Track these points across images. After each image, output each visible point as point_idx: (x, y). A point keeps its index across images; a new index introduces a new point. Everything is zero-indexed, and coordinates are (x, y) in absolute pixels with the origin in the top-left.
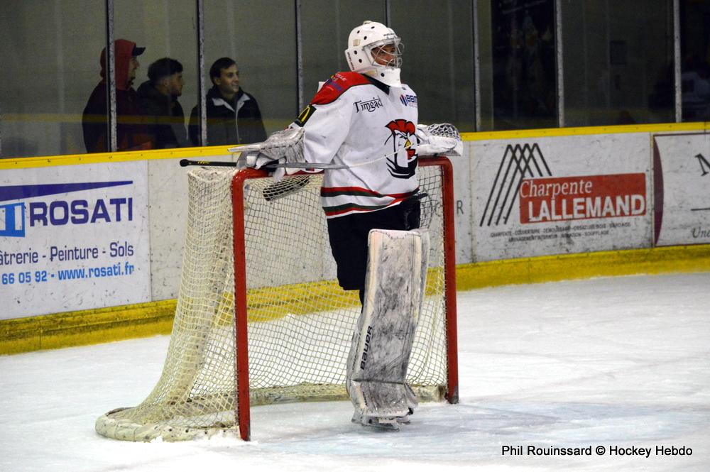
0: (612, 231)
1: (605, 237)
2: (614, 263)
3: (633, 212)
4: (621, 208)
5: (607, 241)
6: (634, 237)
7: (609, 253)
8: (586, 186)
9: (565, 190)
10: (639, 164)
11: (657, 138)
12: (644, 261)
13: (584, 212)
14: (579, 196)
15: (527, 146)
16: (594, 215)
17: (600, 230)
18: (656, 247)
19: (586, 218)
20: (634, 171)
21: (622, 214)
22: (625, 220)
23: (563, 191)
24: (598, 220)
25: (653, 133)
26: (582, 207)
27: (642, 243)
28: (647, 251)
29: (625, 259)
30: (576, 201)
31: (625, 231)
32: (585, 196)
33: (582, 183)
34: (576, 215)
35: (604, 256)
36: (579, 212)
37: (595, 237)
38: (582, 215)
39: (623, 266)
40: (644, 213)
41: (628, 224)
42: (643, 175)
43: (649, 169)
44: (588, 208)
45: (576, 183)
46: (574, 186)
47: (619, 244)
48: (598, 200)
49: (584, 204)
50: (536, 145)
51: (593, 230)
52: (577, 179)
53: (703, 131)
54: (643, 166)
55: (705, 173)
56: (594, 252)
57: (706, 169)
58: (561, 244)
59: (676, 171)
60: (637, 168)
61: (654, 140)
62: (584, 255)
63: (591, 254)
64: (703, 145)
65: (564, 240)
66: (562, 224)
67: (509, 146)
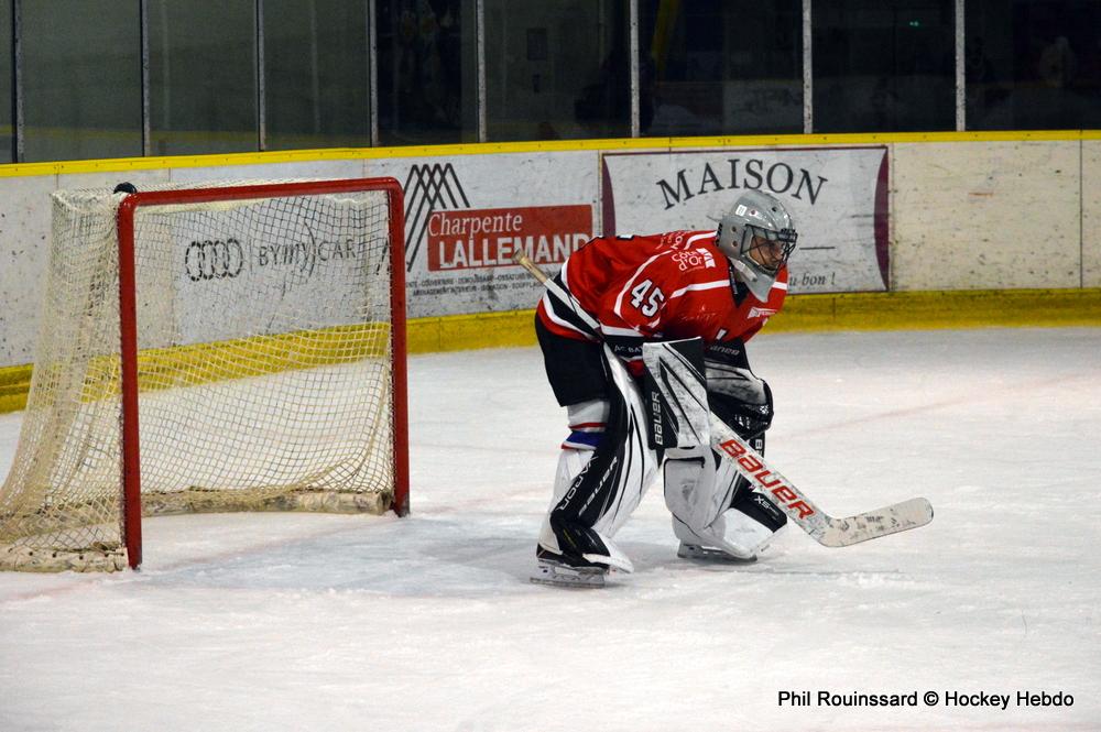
4: (560, 252)
8: (515, 222)
9: (487, 227)
10: (585, 193)
11: (606, 158)
13: (511, 256)
14: (505, 234)
15: (437, 166)
17: (532, 281)
19: (513, 264)
20: (576, 202)
21: (561, 260)
23: (484, 228)
25: (601, 152)
26: (508, 250)
30: (501, 241)
32: (513, 234)
33: (508, 217)
34: (501, 260)
36: (506, 256)
37: (526, 289)
38: (509, 261)
42: (588, 208)
43: (597, 199)
45: (501, 218)
46: (499, 221)
48: (530, 240)
49: (511, 245)
50: (449, 166)
51: (524, 281)
52: (503, 212)
53: (667, 150)
54: (589, 195)
55: (670, 206)
56: (525, 309)
57: (672, 200)
58: (481, 299)
59: (632, 203)
60: (581, 198)
61: (604, 160)
62: (512, 314)
63: (519, 313)
64: (667, 168)
65: (485, 294)
66: (483, 273)
67: (415, 168)
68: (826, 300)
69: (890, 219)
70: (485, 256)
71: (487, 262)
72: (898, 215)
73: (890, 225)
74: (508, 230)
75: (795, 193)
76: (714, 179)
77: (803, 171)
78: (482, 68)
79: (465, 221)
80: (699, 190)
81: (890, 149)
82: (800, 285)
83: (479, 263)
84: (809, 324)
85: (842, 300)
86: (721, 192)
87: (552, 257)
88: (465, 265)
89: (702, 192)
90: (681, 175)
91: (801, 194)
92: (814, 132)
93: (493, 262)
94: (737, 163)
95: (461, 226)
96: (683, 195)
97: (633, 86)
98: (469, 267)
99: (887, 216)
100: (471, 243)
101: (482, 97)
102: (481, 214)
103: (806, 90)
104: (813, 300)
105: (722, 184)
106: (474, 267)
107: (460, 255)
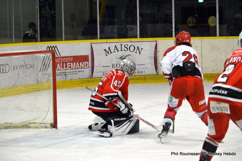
0: (79, 73)
1: (77, 75)
2: (79, 83)
3: (85, 67)
4: (81, 66)
5: (77, 77)
6: (85, 75)
7: (78, 80)
8: (71, 59)
9: (65, 61)
10: (87, 52)
11: (92, 44)
12: (88, 82)
13: (70, 67)
14: (69, 62)
15: (53, 46)
16: (73, 68)
17: (75, 73)
18: (92, 78)
19: (71, 69)
20: (85, 55)
21: (82, 68)
22: (83, 70)
23: (64, 61)
24: (74, 70)
25: (91, 43)
26: (70, 66)
27: (88, 77)
28: (89, 79)
29: (83, 82)
30: (68, 64)
31: (83, 73)
32: (71, 62)
33: (70, 58)
34: (68, 68)
35: (76, 81)
36: (69, 67)
37: (73, 75)
38: (70, 68)
39: (82, 84)
40: (88, 68)
41: (83, 71)
42: (88, 56)
43: (90, 54)
44: (71, 66)
45: (68, 58)
46: (67, 59)
47: (81, 77)
48: (75, 63)
49: (70, 65)
50: (56, 46)
51: (73, 73)
52: (68, 57)
53: (106, 42)
54: (88, 53)
55: (107, 55)
56: (73, 80)
57: (107, 54)
58: (63, 77)
59: (98, 55)
60: (86, 53)
61: (91, 45)
62: (70, 81)
63: (72, 80)
64: (106, 46)
65: (64, 76)
66: (64, 71)
67: (48, 47)
68: (143, 77)
69: (158, 58)
70: (64, 67)
71: (65, 69)
72: (159, 57)
73: (158, 59)
74: (70, 61)
75: (136, 52)
76: (117, 49)
77: (137, 47)
78: (63, 23)
79: (60, 59)
80: (114, 51)
81: (157, 42)
82: (137, 73)
83: (63, 69)
84: (139, 82)
85: (147, 77)
86: (119, 52)
87: (80, 68)
88: (60, 69)
89: (114, 52)
90: (109, 48)
91: (137, 52)
92: (140, 38)
93: (66, 69)
94: (122, 45)
95: (59, 60)
96: (110, 53)
97: (98, 27)
98: (61, 70)
99: (157, 57)
100: (61, 64)
101: (63, 30)
102: (63, 57)
103: (138, 28)
104: (140, 77)
105: (119, 50)
106: (62, 70)
107: (59, 67)
